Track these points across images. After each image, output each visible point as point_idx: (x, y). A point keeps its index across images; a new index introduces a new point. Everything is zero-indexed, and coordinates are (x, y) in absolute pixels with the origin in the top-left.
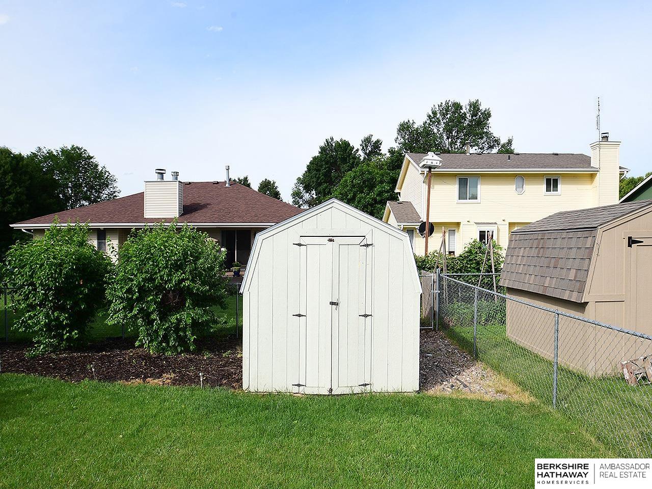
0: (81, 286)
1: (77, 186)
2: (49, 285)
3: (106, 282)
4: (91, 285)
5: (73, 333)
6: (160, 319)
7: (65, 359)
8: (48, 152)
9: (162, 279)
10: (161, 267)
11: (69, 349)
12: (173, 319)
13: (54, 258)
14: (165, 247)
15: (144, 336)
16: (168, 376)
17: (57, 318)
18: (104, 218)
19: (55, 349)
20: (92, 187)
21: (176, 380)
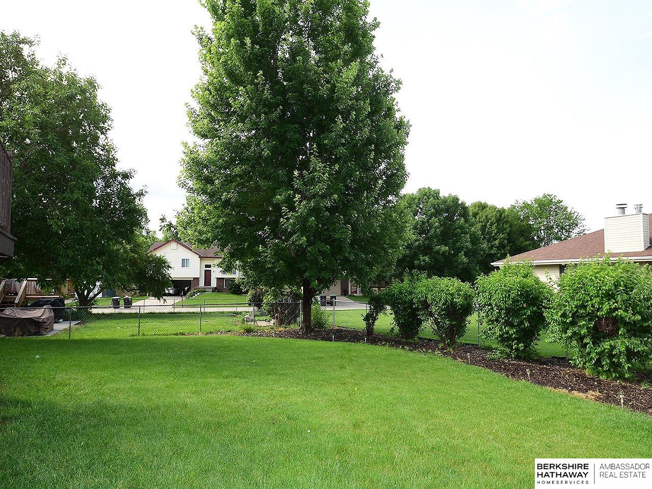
0: (525, 308)
1: (549, 228)
2: (501, 306)
3: (544, 307)
4: (533, 309)
5: (520, 345)
6: (593, 343)
7: (513, 364)
8: (523, 203)
9: (593, 306)
10: (592, 296)
11: (518, 358)
12: (606, 345)
13: (505, 286)
14: (596, 278)
15: (578, 357)
16: (593, 393)
17: (507, 333)
18: (565, 255)
19: (509, 356)
20: (562, 228)
21: (600, 399)
